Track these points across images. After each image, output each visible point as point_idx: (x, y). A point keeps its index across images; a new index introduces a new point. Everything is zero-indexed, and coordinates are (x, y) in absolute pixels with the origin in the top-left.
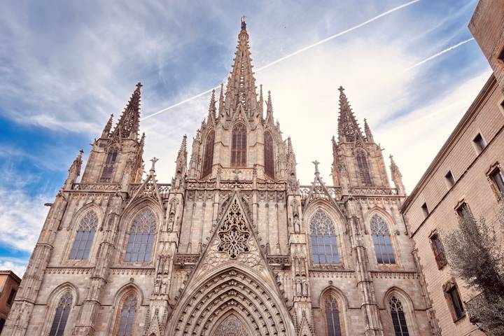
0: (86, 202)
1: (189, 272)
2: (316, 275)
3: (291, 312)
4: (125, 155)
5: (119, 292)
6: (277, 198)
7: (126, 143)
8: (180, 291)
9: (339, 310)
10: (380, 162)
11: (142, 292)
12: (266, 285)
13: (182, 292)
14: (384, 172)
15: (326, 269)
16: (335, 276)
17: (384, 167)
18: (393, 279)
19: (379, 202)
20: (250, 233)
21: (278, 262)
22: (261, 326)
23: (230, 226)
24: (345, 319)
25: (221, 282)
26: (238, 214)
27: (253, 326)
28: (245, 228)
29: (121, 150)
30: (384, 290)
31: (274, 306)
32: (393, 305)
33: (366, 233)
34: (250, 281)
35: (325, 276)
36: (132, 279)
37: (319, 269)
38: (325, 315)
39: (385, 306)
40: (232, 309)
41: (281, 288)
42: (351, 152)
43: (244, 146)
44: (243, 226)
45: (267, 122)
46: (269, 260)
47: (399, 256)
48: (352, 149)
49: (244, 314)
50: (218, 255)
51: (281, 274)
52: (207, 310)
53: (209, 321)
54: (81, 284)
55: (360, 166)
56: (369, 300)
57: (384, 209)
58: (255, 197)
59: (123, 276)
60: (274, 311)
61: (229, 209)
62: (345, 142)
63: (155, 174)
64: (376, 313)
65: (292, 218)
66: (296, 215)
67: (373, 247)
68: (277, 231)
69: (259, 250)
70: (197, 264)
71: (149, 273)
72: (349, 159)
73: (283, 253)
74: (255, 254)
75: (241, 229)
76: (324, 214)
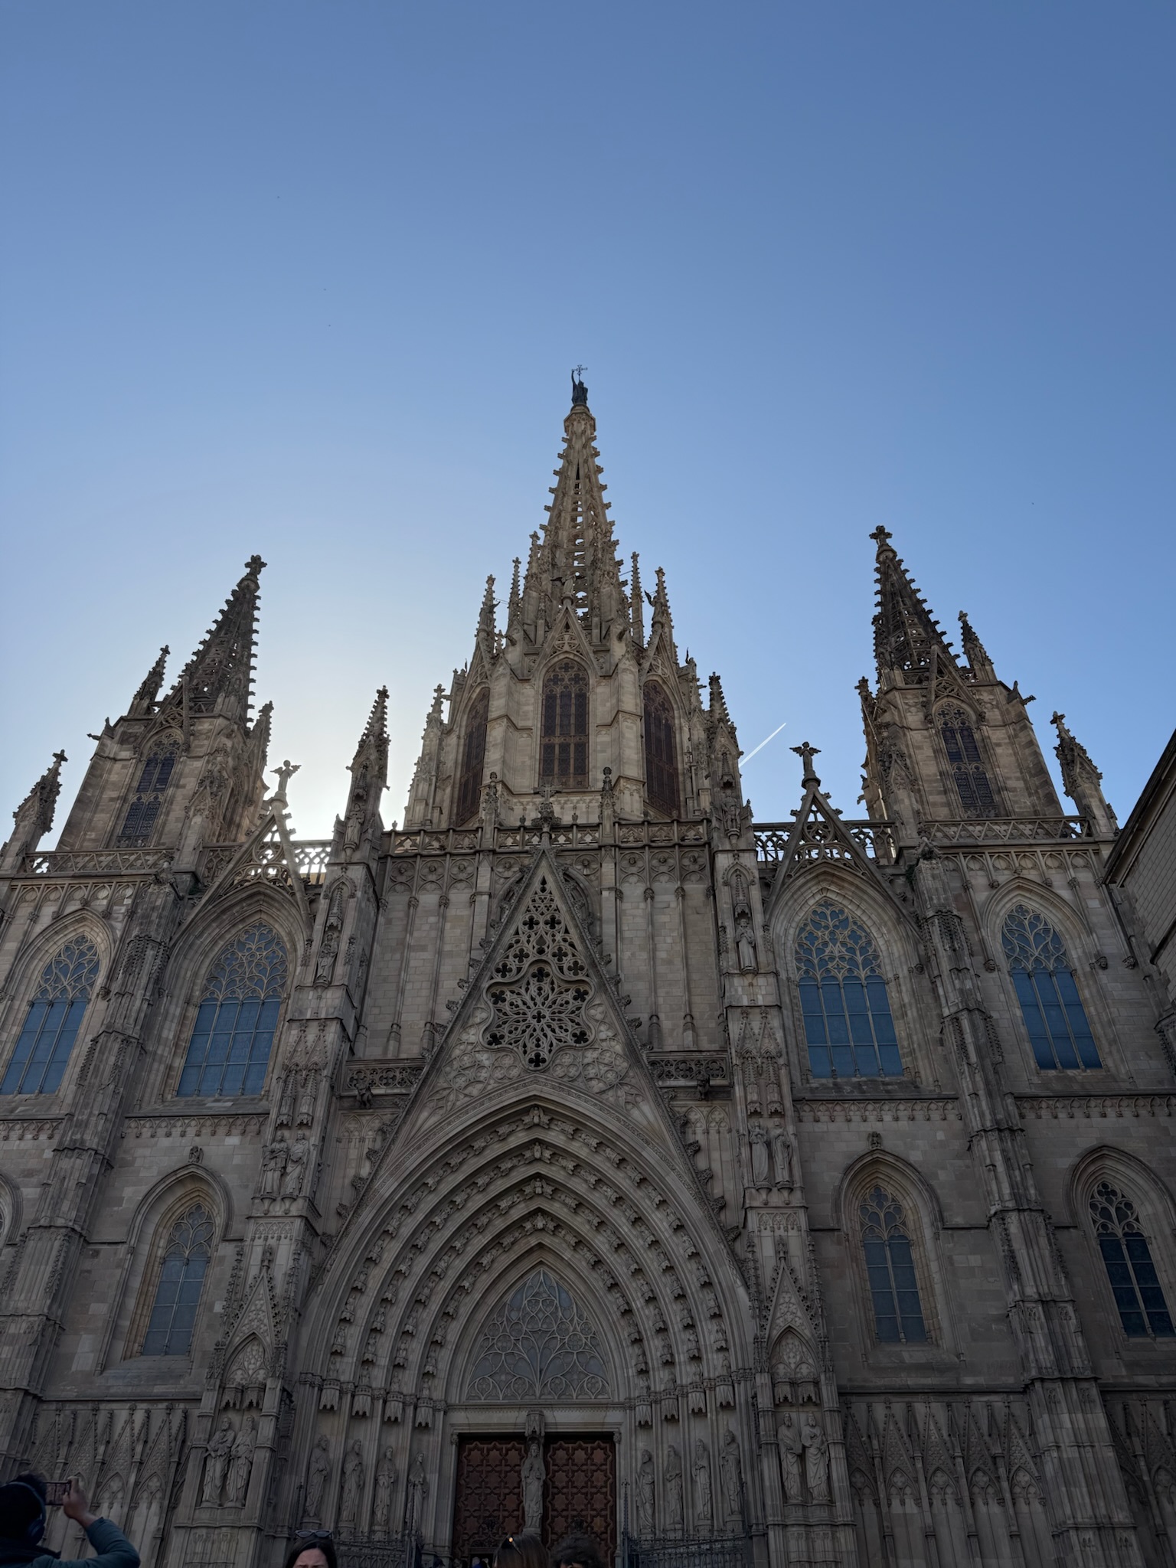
0: (62, 907)
1: (388, 1118)
2: (822, 1112)
3: (739, 1247)
4: (198, 764)
5: (153, 1199)
6: (682, 867)
7: (205, 726)
8: (353, 1185)
9: (912, 1236)
10: (1023, 738)
11: (227, 1195)
12: (649, 1154)
13: (362, 1189)
14: (1041, 770)
15: (856, 1095)
16: (887, 1118)
17: (1037, 755)
18: (1096, 1120)
19: (1027, 863)
20: (593, 981)
21: (688, 1073)
22: (638, 1304)
23: (527, 962)
24: (934, 1266)
25: (497, 1149)
26: (553, 923)
27: (612, 1301)
28: (576, 968)
29: (188, 748)
30: (1065, 1163)
31: (679, 1228)
32: (1105, 1213)
33: (990, 966)
34: (594, 1142)
35: (856, 1117)
36: (197, 1153)
37: (834, 1095)
38: (862, 1254)
39: (1074, 1214)
40: (540, 1246)
41: (701, 1162)
42: (921, 715)
43: (582, 727)
44: (567, 961)
45: (651, 653)
46: (659, 1068)
47: (1113, 1042)
48: (925, 705)
49: (580, 1261)
50: (484, 1058)
51: (698, 1114)
52: (448, 1248)
53: (458, 1289)
54: (29, 1174)
55: (954, 757)
56: (1015, 1196)
57: (1047, 885)
58: (608, 868)
59: (164, 1142)
60: (679, 1247)
61: (523, 908)
62: (901, 684)
63: (284, 812)
64: (1043, 1241)
65: (729, 924)
66: (743, 914)
67: (1018, 1013)
68: (682, 975)
69: (621, 1037)
70: (413, 1090)
71: (253, 1127)
72: (916, 737)
73: (705, 1045)
74: (608, 1048)
75: (561, 969)
76: (842, 912)
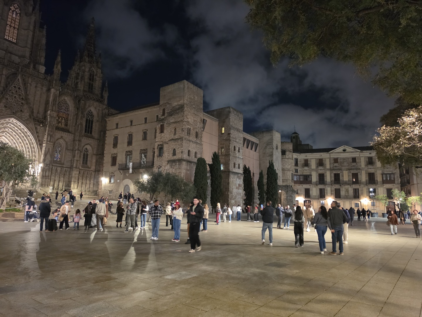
2: (56, 132)
3: (41, 146)
6: (43, 84)
10: (100, 81)
12: (30, 132)
15: (61, 130)
16: (64, 135)
20: (26, 102)
21: (38, 121)
23: (13, 94)
26: (19, 88)
28: (22, 98)
30: (83, 145)
32: (85, 151)
33: (84, 118)
37: (58, 129)
40: (3, 136)
41: (38, 135)
42: (88, 70)
46: (34, 120)
47: (94, 132)
51: (39, 128)
55: (90, 80)
56: (78, 149)
58: (30, 80)
60: (30, 143)
61: (14, 84)
67: (85, 125)
68: (39, 104)
69: (29, 113)
72: (86, 74)
73: (40, 116)
74: (26, 114)
75: (20, 98)
76: (66, 102)
